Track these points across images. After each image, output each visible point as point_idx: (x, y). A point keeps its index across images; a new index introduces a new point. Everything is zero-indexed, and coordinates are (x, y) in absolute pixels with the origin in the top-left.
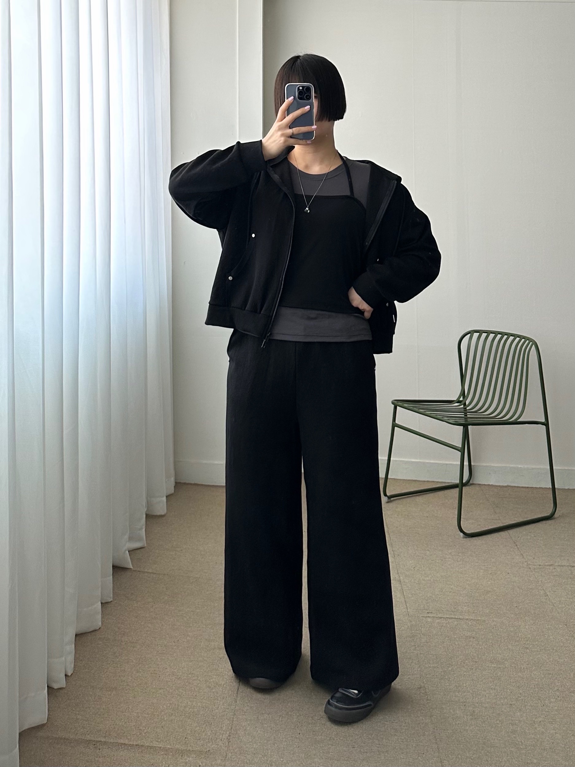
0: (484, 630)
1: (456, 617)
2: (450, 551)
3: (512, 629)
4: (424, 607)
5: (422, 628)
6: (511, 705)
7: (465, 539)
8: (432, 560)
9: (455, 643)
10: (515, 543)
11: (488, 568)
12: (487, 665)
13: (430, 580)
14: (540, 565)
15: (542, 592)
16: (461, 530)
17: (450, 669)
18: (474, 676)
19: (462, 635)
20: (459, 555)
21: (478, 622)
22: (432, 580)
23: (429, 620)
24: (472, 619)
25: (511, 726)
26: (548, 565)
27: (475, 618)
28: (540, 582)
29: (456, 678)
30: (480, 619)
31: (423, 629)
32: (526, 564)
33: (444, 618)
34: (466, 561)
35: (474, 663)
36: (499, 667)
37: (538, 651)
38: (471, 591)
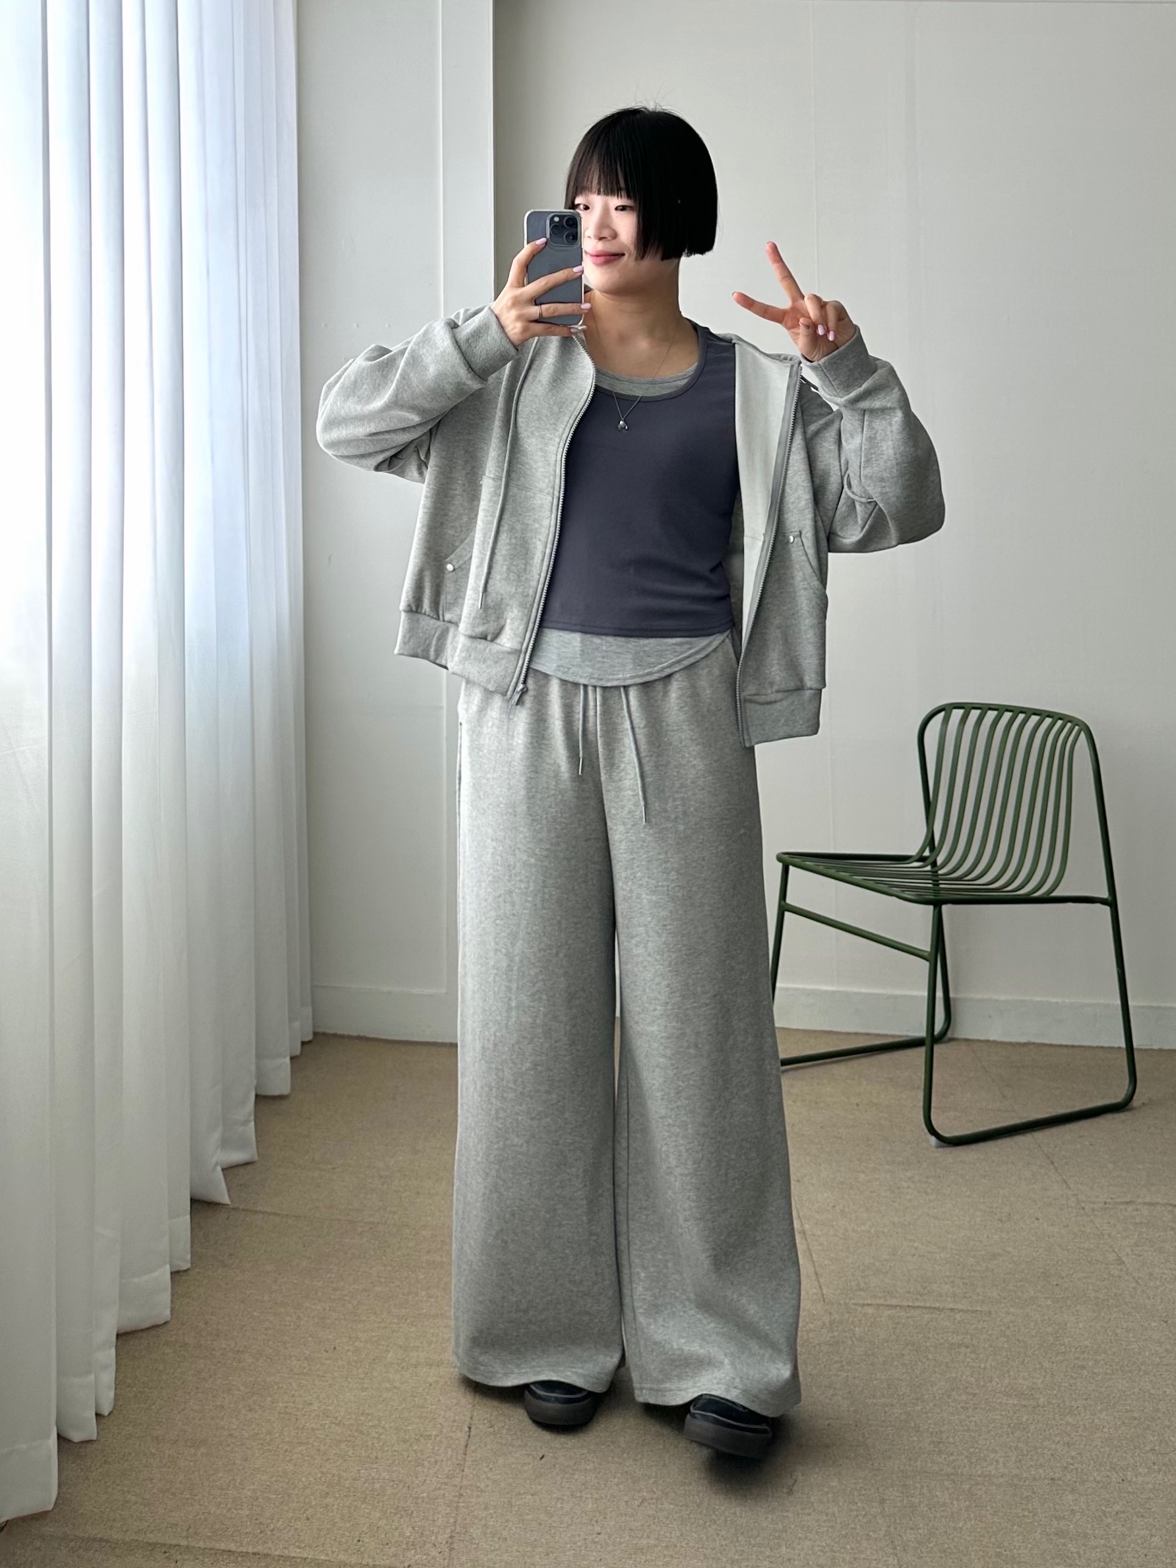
0: (990, 1332)
1: (928, 1305)
2: (909, 1174)
3: (1050, 1329)
4: (858, 1285)
5: (855, 1327)
6: (1053, 1479)
7: (940, 1149)
8: (871, 1192)
9: (926, 1357)
10: (1048, 1158)
11: (991, 1208)
12: (999, 1401)
13: (869, 1232)
14: (1105, 1203)
15: (1111, 1257)
16: (933, 1132)
17: (919, 1408)
18: (970, 1422)
19: (941, 1341)
20: (930, 1180)
21: (974, 1315)
22: (873, 1231)
23: (870, 1310)
24: (962, 1310)
25: (1055, 1523)
26: (1123, 1203)
27: (969, 1308)
28: (1106, 1237)
29: (932, 1426)
30: (979, 1308)
31: (857, 1329)
32: (1073, 1199)
33: (901, 1307)
34: (944, 1194)
35: (971, 1397)
36: (1025, 1406)
37: (1106, 1374)
38: (957, 1254)
